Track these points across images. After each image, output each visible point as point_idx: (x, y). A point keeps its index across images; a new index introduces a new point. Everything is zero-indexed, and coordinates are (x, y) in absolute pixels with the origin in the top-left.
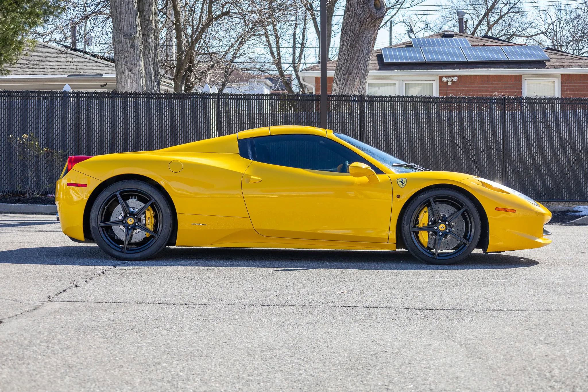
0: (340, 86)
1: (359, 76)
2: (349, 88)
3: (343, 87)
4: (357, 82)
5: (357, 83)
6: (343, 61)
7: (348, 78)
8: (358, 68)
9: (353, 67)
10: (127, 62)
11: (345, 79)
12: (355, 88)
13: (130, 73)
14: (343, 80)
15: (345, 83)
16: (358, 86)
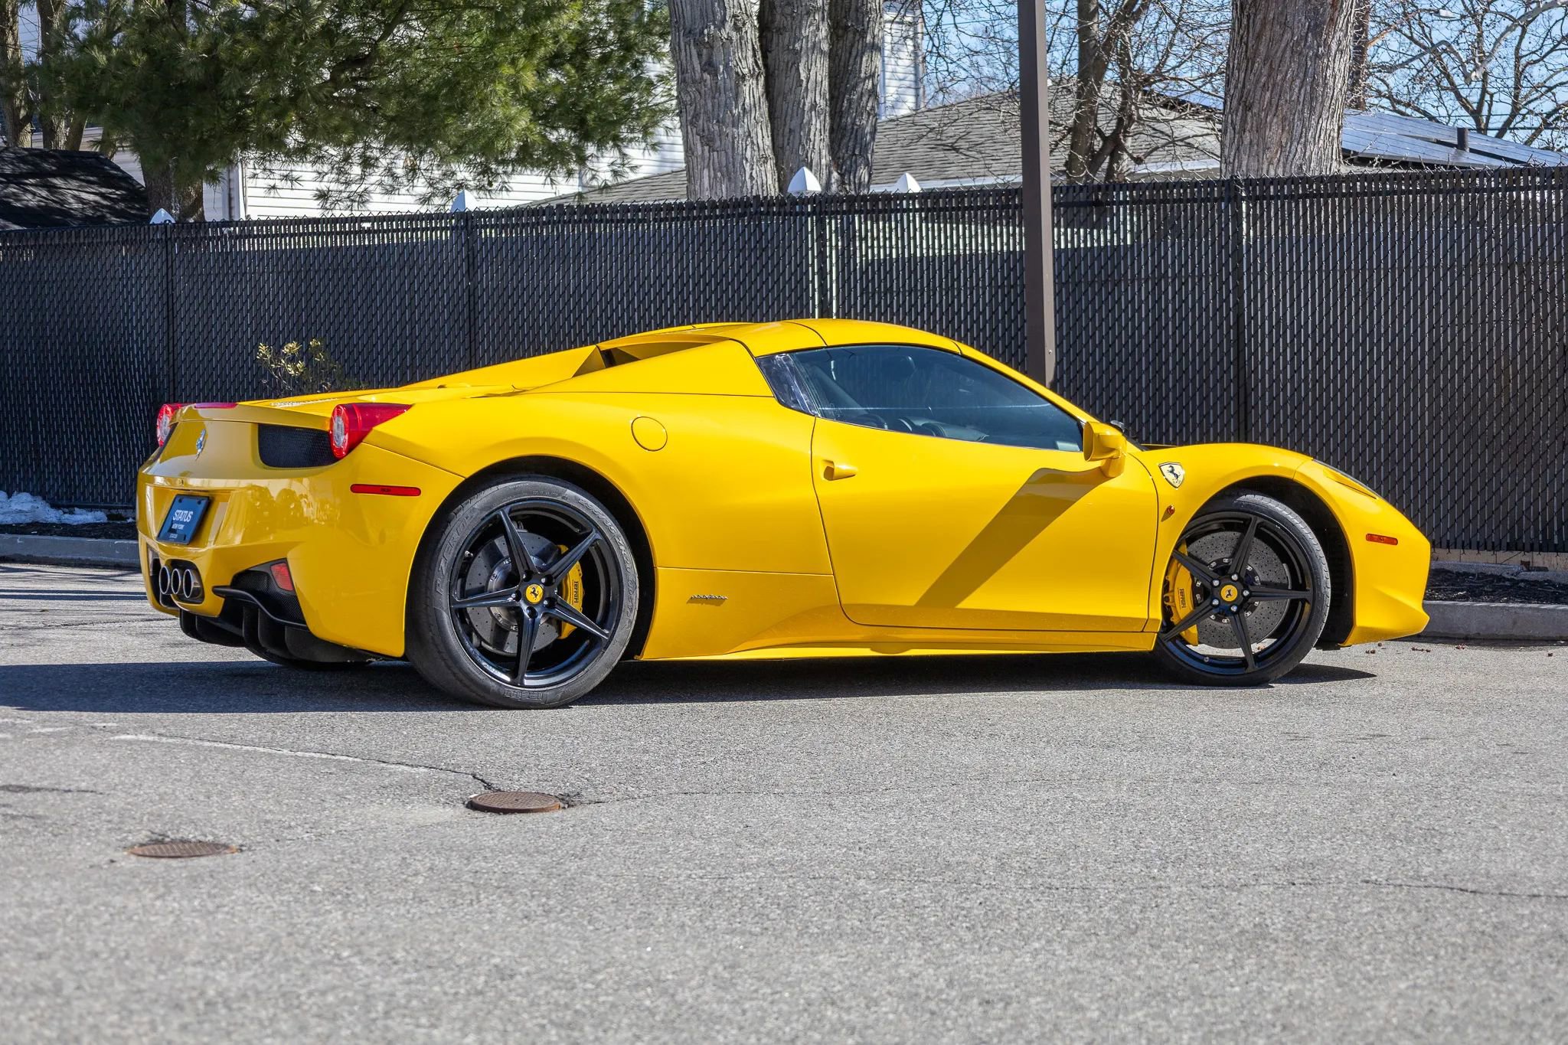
2: (1251, 155)
4: (1274, 133)
5: (1276, 139)
7: (1244, 121)
8: (1274, 85)
9: (1258, 81)
10: (699, 116)
12: (1269, 154)
13: (706, 148)
14: (1232, 132)
15: (1236, 141)
16: (1281, 147)
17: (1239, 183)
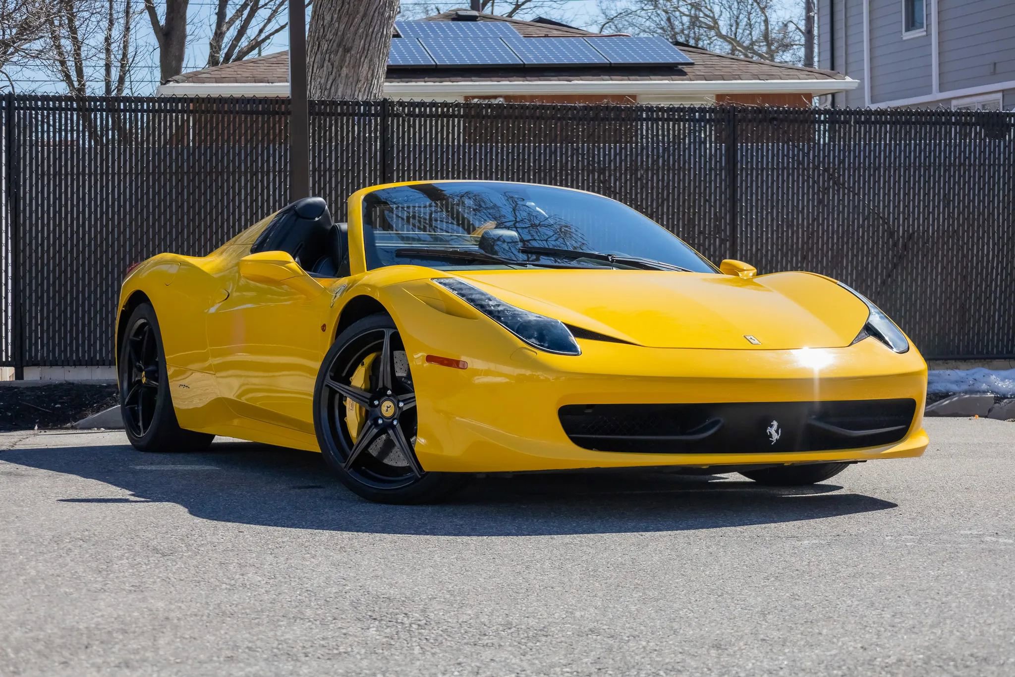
0: (323, 81)
1: (369, 57)
2: (346, 84)
3: (330, 82)
4: (364, 70)
5: (365, 73)
7: (343, 60)
8: (366, 36)
9: (356, 32)
11: (336, 64)
12: (359, 85)
14: (330, 67)
15: (333, 73)
16: (367, 80)
17: (392, 104)
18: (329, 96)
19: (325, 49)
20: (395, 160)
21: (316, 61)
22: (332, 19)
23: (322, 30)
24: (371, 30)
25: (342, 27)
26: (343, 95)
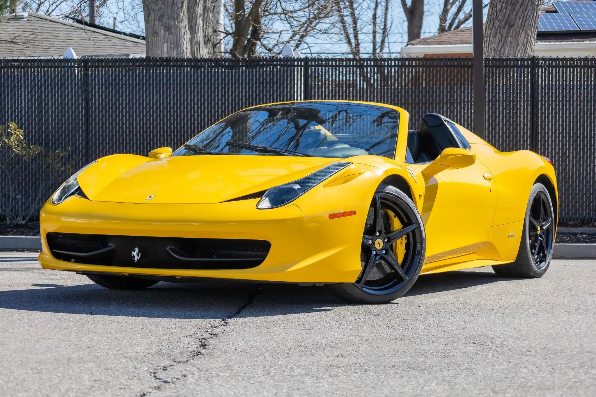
0: (496, 46)
1: (525, 29)
2: (510, 48)
3: (500, 46)
5: (522, 40)
6: (499, 6)
7: (508, 32)
8: (523, 17)
9: (516, 15)
10: (162, 16)
11: (504, 35)
12: (519, 48)
13: (167, 33)
14: (501, 37)
15: (502, 40)
16: (524, 44)
17: (538, 59)
18: (499, 55)
19: (497, 26)
20: (540, 94)
21: (492, 33)
22: (502, 7)
23: (495, 14)
24: (526, 13)
25: (508, 12)
26: (508, 54)
